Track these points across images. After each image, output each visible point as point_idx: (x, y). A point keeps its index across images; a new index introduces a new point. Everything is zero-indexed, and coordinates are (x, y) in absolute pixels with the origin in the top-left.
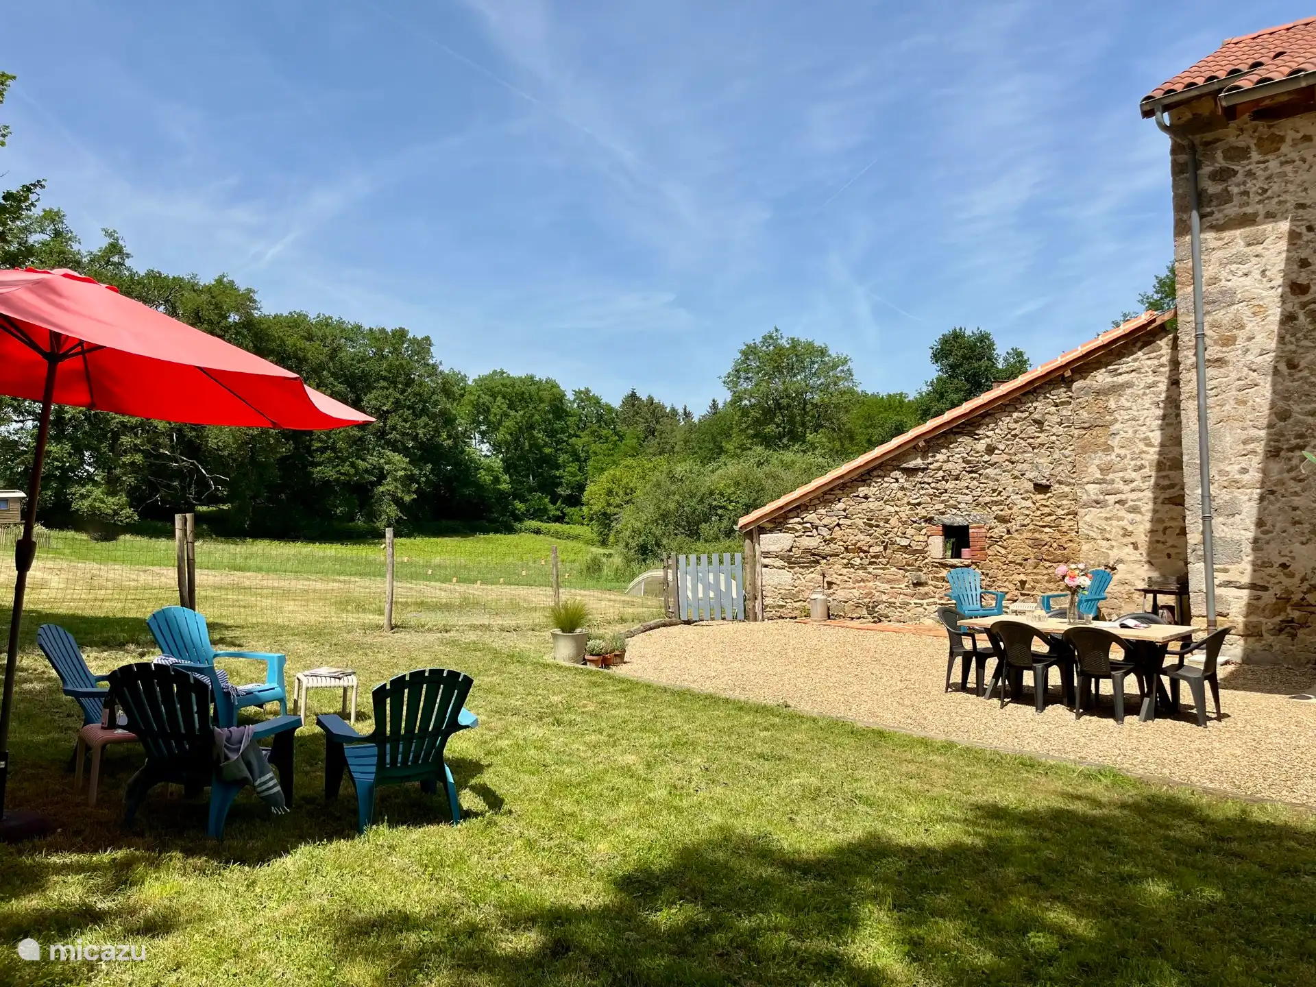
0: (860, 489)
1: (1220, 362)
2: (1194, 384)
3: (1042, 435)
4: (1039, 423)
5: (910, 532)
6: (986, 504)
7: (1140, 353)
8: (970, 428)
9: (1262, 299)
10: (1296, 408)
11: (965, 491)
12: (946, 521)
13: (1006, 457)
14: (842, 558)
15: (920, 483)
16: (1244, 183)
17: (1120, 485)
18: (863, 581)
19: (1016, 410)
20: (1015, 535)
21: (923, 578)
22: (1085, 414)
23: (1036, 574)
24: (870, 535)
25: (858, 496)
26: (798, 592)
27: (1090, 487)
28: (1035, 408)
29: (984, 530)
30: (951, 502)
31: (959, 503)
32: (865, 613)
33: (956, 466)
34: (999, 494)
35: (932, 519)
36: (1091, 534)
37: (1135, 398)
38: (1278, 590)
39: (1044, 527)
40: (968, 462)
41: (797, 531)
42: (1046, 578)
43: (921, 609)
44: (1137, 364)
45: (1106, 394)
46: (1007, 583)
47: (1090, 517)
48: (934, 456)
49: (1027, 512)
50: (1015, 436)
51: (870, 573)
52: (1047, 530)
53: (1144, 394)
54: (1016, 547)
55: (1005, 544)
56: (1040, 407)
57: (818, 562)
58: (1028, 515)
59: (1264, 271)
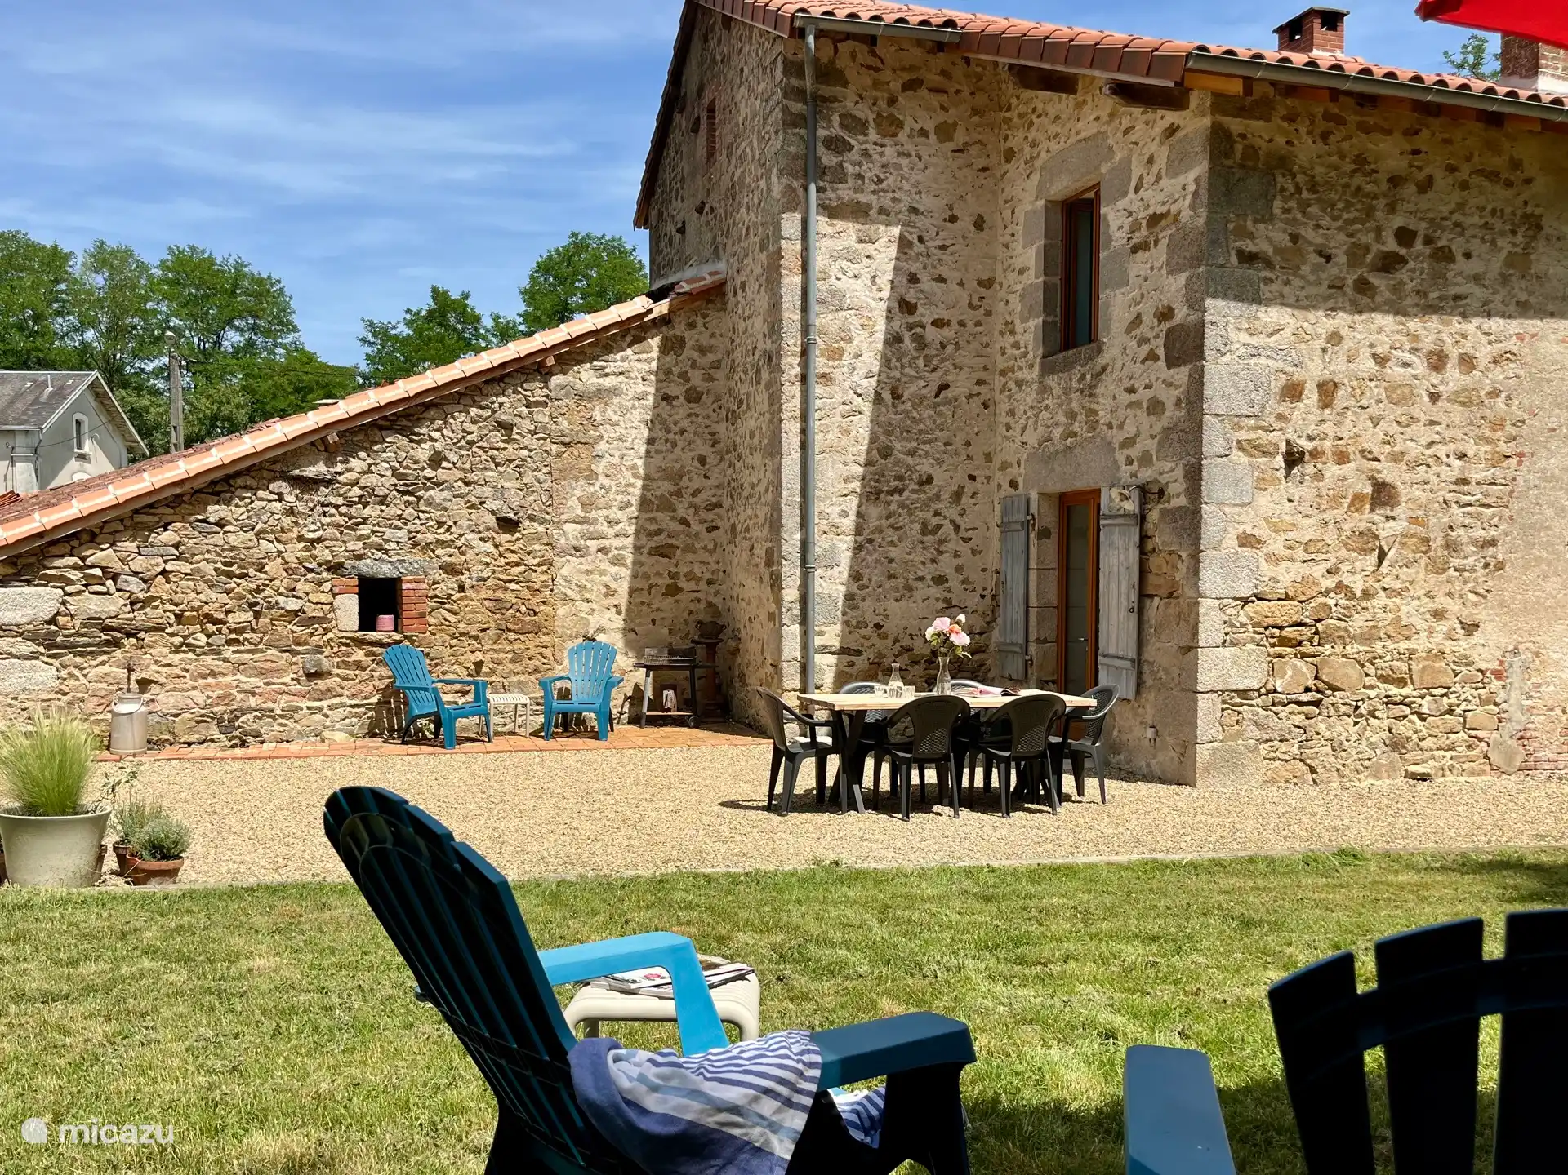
0: (210, 508)
1: (826, 378)
2: (797, 401)
3: (510, 447)
4: (506, 427)
5: (302, 587)
6: (428, 544)
7: (629, 352)
8: (404, 422)
9: (871, 311)
10: (898, 446)
11: (396, 522)
12: (365, 569)
13: (459, 474)
14: (172, 635)
15: (323, 505)
16: (860, 164)
17: (603, 527)
18: (213, 674)
19: (475, 404)
20: (470, 593)
21: (326, 664)
22: (566, 423)
23: (495, 651)
24: (228, 592)
25: (205, 521)
26: (71, 703)
27: (568, 527)
28: (501, 405)
29: (424, 586)
30: (374, 539)
31: (386, 541)
32: (214, 731)
33: (382, 481)
34: (448, 530)
35: (340, 565)
36: (569, 593)
37: (624, 411)
38: (870, 654)
39: (510, 581)
40: (401, 476)
41: (70, 582)
42: (510, 656)
43: (319, 717)
44: (626, 365)
45: (590, 399)
46: (456, 667)
47: (569, 568)
48: (347, 462)
49: (488, 560)
50: (471, 443)
51: (226, 660)
52: (513, 586)
53: (633, 407)
54: (471, 612)
55: (455, 607)
56: (508, 404)
57: (116, 644)
58: (487, 564)
59: (874, 277)
